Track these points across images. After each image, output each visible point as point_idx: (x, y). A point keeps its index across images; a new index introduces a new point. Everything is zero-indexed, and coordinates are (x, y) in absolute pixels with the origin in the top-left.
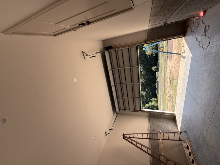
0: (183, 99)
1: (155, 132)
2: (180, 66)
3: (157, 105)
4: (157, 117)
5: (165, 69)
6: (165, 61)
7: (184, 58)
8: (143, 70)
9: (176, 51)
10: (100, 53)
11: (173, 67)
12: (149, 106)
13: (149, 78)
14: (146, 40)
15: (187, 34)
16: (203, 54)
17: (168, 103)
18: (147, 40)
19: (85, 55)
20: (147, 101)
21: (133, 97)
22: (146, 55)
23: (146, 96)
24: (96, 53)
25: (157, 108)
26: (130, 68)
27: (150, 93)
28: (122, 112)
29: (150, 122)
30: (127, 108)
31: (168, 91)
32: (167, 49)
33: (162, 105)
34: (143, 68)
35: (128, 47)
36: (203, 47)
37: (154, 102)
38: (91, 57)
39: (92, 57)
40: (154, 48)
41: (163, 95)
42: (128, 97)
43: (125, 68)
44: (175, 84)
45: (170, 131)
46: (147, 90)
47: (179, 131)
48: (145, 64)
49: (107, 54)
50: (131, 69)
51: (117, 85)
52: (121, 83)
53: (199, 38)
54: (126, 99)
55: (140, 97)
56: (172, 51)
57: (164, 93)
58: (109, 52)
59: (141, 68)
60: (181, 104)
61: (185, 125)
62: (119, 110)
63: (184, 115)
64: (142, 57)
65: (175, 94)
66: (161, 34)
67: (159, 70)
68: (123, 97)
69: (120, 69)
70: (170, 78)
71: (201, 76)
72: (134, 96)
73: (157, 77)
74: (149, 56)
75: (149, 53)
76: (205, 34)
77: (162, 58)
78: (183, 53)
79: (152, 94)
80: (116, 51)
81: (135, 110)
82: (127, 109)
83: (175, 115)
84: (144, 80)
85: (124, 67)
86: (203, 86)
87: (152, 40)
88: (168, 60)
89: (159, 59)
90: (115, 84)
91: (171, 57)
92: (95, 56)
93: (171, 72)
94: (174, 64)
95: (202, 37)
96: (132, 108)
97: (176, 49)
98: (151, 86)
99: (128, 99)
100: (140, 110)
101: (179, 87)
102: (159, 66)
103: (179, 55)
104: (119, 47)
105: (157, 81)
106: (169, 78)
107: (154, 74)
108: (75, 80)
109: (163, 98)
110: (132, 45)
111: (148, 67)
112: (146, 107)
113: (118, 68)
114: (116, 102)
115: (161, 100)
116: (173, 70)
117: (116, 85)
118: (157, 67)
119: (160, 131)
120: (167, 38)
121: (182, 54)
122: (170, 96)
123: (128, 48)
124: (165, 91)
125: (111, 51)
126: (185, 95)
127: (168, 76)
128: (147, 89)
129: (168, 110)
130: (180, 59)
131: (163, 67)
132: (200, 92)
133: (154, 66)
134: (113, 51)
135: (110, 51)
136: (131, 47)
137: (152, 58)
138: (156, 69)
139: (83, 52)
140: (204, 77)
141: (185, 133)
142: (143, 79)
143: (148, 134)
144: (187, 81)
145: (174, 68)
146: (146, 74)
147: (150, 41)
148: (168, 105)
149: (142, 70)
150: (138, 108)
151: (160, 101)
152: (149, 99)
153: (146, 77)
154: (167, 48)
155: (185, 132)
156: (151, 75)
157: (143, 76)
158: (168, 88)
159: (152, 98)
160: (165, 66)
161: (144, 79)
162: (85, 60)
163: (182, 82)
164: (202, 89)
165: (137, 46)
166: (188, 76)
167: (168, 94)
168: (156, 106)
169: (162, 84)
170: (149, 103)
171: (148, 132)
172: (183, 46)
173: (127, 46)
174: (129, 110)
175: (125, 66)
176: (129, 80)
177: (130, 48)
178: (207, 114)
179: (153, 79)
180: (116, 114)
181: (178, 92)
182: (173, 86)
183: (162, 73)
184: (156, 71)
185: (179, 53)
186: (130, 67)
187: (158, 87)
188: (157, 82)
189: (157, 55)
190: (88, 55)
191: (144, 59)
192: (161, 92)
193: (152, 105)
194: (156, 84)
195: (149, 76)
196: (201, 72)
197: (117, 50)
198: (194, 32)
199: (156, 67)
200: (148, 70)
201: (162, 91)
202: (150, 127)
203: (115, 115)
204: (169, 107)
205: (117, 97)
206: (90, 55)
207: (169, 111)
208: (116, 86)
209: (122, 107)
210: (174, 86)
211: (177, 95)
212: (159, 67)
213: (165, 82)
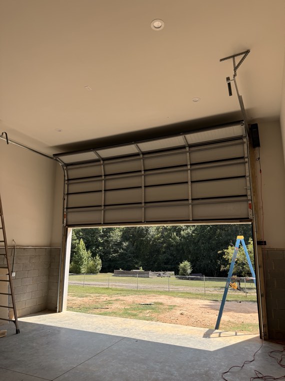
0: (101, 329)
1: (10, 262)
2: (186, 327)
3: (83, 270)
4: (50, 266)
5: (182, 293)
6: (205, 295)
7: (207, 335)
8: (183, 237)
9: (228, 320)
10: (239, 108)
11: (185, 313)
12: (79, 249)
13: (158, 251)
14: (265, 243)
15: (265, 344)
16: (212, 372)
17: (89, 298)
18: (263, 246)
19: (238, 59)
20: (93, 245)
21: (105, 206)
22: (226, 245)
23: (107, 241)
24: (240, 98)
25: (75, 271)
26: (188, 200)
27: (117, 252)
28: (61, 173)
29: (36, 248)
30: (74, 188)
31: (121, 298)
32: (236, 301)
33: (82, 282)
34: (189, 236)
35: (249, 193)
36: (228, 373)
37: (91, 263)
38: (228, 79)
39: (229, 84)
40: (243, 268)
41: (110, 287)
42: (105, 190)
43: (190, 183)
44: (141, 315)
45: (15, 297)
46: (125, 244)
47: (19, 319)
48: (200, 243)
49: (237, 130)
50: (186, 202)
51: (140, 159)
52: (147, 173)
53: (252, 367)
54: (100, 185)
55: (105, 224)
56: (229, 310)
57: (116, 290)
58: (240, 138)
59: (189, 230)
60: (89, 324)
61: (35, 332)
62: (67, 165)
63: (59, 331)
64: (220, 235)
65: (114, 314)
66: (275, 283)
67: (180, 278)
68: (105, 175)
69: (187, 170)
70: (156, 303)
71: (157, 367)
72: (107, 208)
73: (161, 273)
74: (223, 253)
75: (232, 253)
76: (259, 378)
77: (213, 287)
78: (220, 333)
79: (114, 260)
80: (243, 158)
81: (69, 210)
82: (70, 187)
83: (59, 312)
84: (152, 237)
85: (192, 182)
86: (132, 370)
87: (263, 259)
88: (207, 302)
89: (210, 280)
90: (144, 153)
91: (212, 307)
92: (231, 94)
93: (172, 307)
94: (194, 314)
95: (253, 371)
96: (75, 200)
97: (231, 320)
98: (137, 257)
99: (101, 191)
100: (69, 224)
101: (132, 322)
102: (192, 279)
103: (215, 326)
104: (253, 167)
105: (150, 273)
106: (156, 301)
107: (169, 267)
108: (157, 24)
109: (102, 287)
110: (255, 206)
111: (190, 252)
112: (77, 241)
113: (191, 165)
114: (90, 155)
115: (97, 280)
116: (179, 312)
117: (141, 156)
118: (191, 274)
119: (14, 274)
120: (264, 298)
121: (217, 331)
122: (109, 302)
123: (246, 196)
124: (122, 292)
125: (244, 143)
126: (110, 333)
127: (163, 299)
128: (128, 247)
129: (71, 298)
130: (205, 326)
131: (188, 289)
132: (120, 363)
133: (193, 267)
134: (243, 149)
135: (245, 140)
136: (250, 202)
137: (216, 262)
138: (184, 270)
139: (247, 52)
140: (156, 373)
141: (15, 332)
142: (156, 236)
143: (5, 241)
144: (146, 339)
145: (182, 314)
146: (170, 245)
147: (261, 255)
148: (83, 297)
149: (182, 232)
150: (73, 217)
151: (93, 280)
152: (100, 251)
153: (162, 243)
154: (239, 300)
155: (18, 332)
156: (167, 259)
157: (166, 235)
158: (130, 299)
159: (101, 257)
160: (190, 293)
161: (155, 239)
162: (221, 60)
163: (144, 328)
164: (127, 369)
165: (251, 220)
166: (160, 341)
167: (114, 298)
168: (80, 269)
169: (141, 285)
170: (89, 251)
171: (9, 242)
172: (238, 334)
173: (254, 192)
174: (68, 194)
175: (195, 185)
176: (154, 194)
177: (248, 200)
178: (66, 375)
179: (154, 262)
180: (54, 155)
181: (119, 319)
182: (134, 309)
183: (171, 286)
184: (179, 270)
185: (221, 326)
186: (190, 198)
187: (134, 275)
188: (146, 272)
189: (223, 275)
190: (236, 68)
191: (215, 240)
192: (120, 281)
193: (81, 258)
194: (141, 270)
195: (164, 252)
196: (167, 368)
197: (244, 163)
198: (269, 357)
199: (189, 271)
200: (182, 249)
201: (120, 284)
202: (23, 249)
203: (51, 153)
204: (79, 301)
205: (104, 160)
206: (235, 75)
207: (68, 300)
208: (138, 157)
209: (74, 173)
210: (134, 312)
211: (112, 317)
212: (188, 279)
213: (145, 292)
